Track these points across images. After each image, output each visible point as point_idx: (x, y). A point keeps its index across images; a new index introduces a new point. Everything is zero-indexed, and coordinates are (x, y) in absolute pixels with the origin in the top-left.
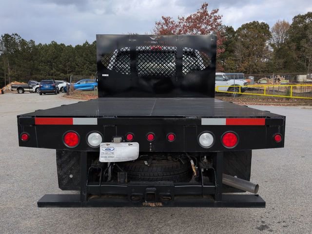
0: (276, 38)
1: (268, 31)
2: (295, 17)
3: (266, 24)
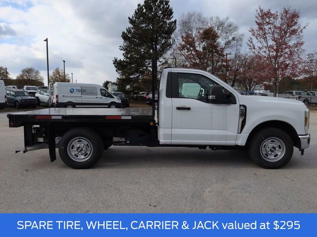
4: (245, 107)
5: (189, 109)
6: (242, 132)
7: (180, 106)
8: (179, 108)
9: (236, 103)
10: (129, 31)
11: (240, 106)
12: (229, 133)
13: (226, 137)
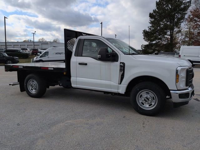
4: (124, 64)
5: (86, 64)
6: (122, 83)
7: (81, 62)
8: (80, 64)
9: (117, 61)
10: (154, 11)
11: (121, 63)
12: (112, 83)
13: (110, 86)
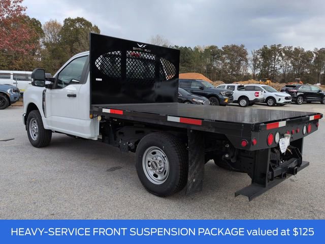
0: (48, 37)
1: (40, 28)
2: (66, 20)
3: (38, 21)
